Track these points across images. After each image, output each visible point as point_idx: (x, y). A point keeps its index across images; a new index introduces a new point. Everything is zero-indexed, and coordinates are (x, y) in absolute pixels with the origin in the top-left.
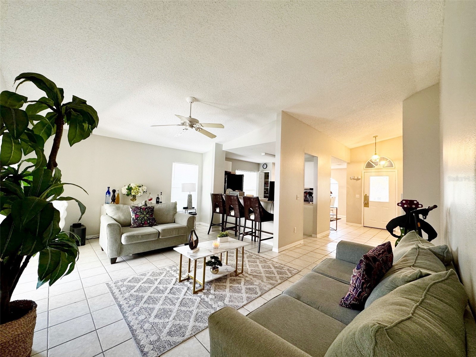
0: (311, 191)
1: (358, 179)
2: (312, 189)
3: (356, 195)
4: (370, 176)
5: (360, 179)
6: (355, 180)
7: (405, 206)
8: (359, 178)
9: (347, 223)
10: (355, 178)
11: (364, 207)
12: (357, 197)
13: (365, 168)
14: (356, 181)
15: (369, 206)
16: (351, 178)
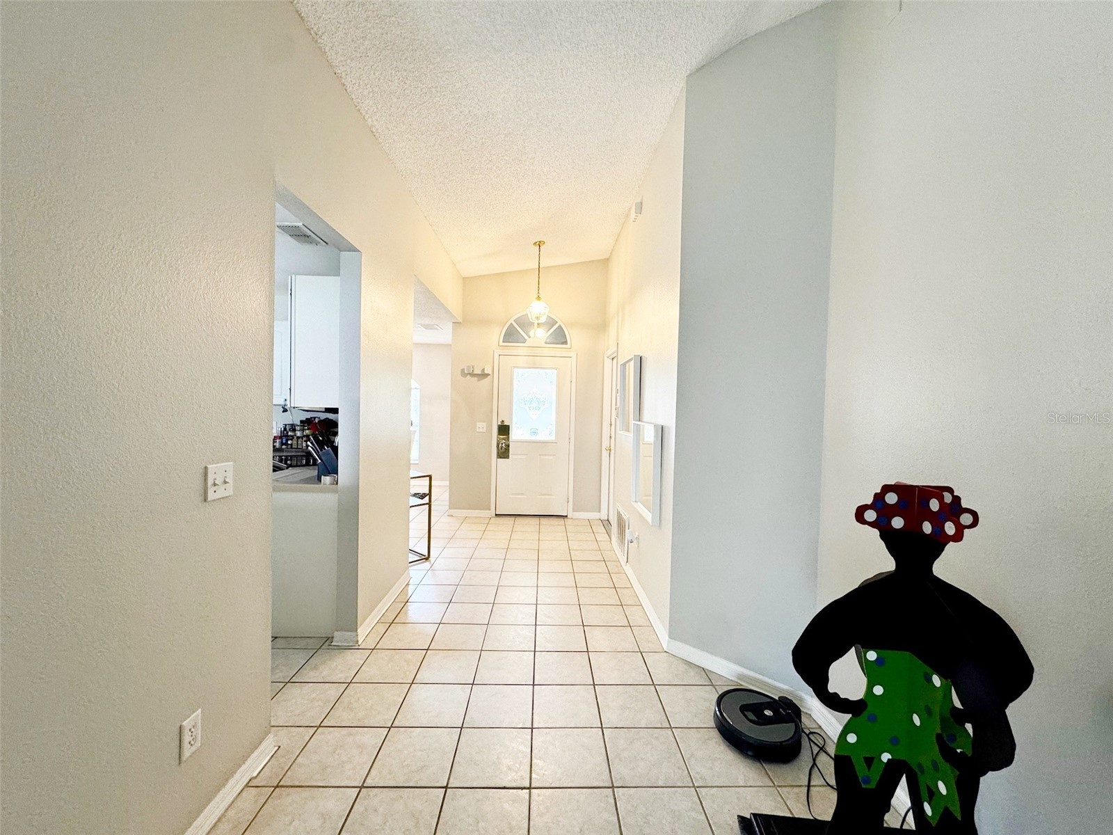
0: (331, 416)
1: (483, 375)
2: (335, 411)
3: (478, 423)
4: (514, 367)
5: (488, 375)
6: (476, 379)
7: (898, 523)
8: (486, 372)
9: (453, 512)
10: (475, 373)
11: (497, 458)
12: (481, 430)
13: (501, 344)
14: (479, 380)
15: (510, 456)
16: (463, 370)
